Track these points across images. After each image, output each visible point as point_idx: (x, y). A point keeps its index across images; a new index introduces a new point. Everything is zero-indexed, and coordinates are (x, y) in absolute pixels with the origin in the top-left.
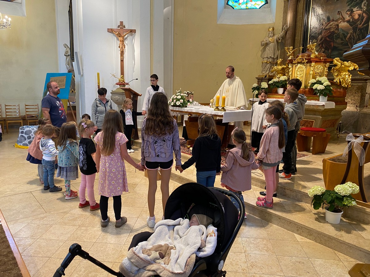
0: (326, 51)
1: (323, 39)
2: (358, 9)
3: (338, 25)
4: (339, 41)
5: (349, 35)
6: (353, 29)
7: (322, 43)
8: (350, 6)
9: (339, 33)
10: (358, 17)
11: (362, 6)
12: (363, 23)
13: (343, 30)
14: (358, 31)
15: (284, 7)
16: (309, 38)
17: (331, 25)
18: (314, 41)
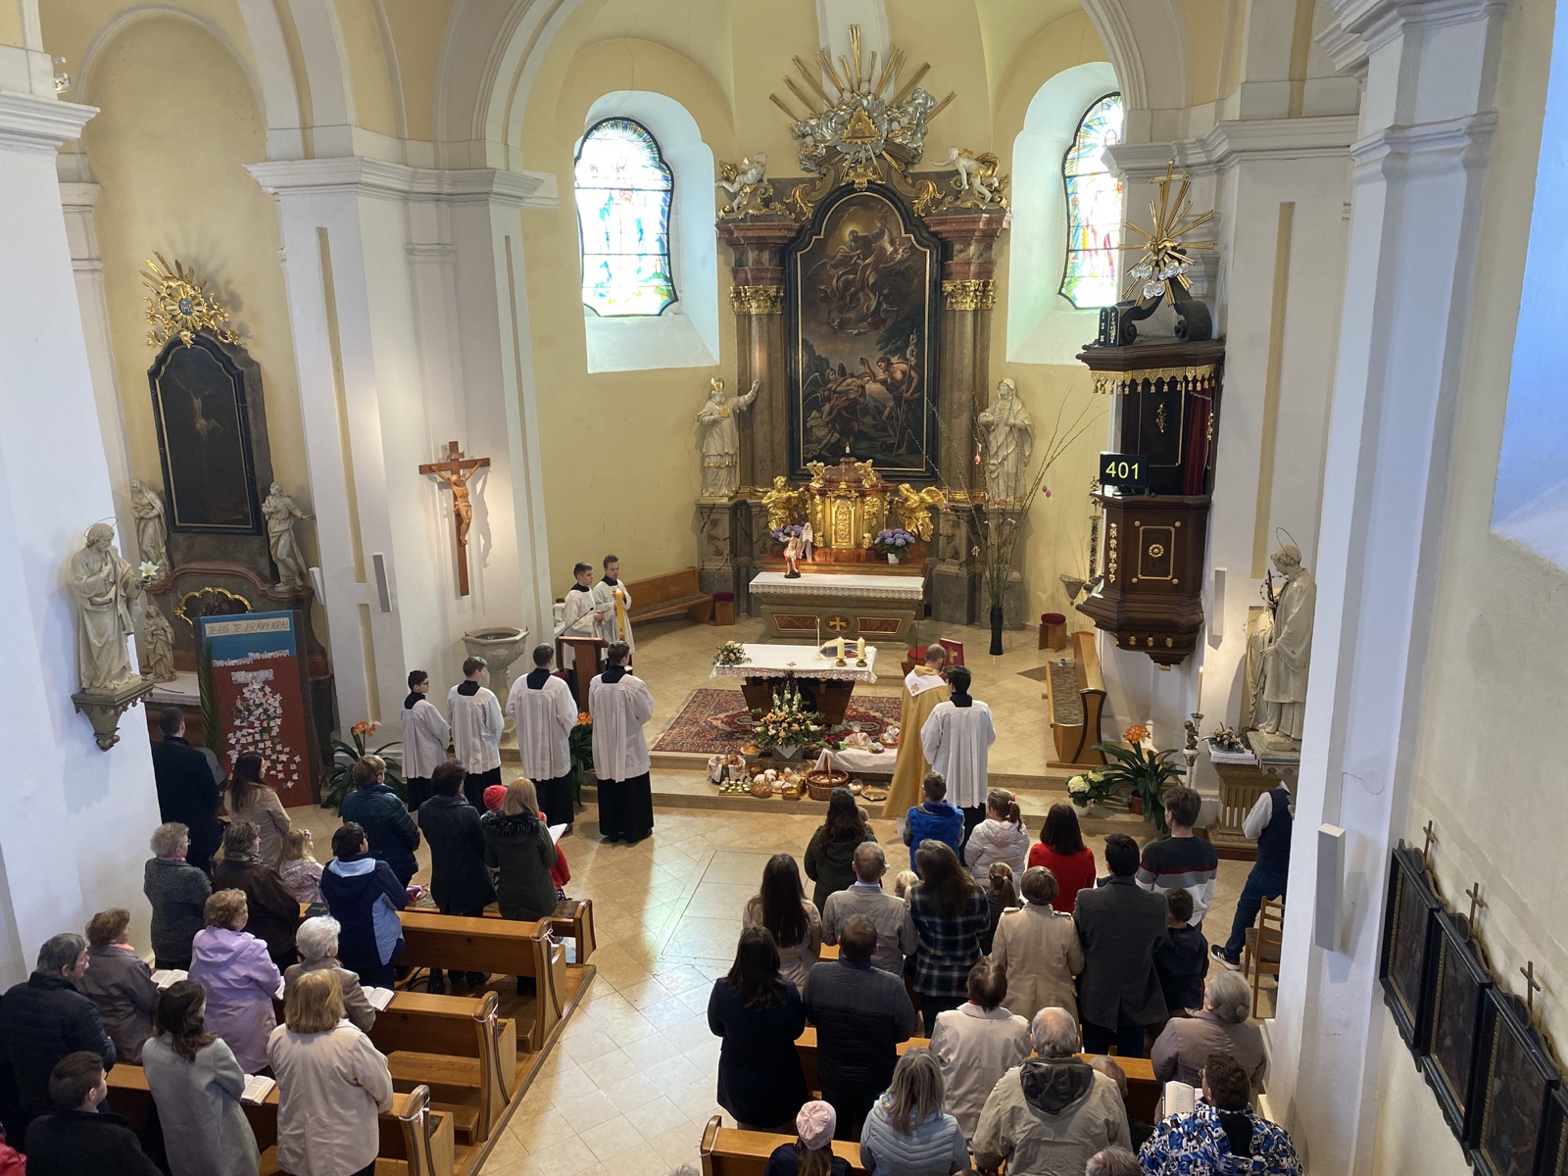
0: (844, 438)
1: (835, 412)
2: (900, 360)
3: (863, 387)
4: (868, 420)
5: (888, 409)
6: (895, 398)
7: (833, 422)
8: (883, 351)
9: (868, 404)
10: (902, 375)
11: (908, 356)
12: (910, 391)
13: (875, 400)
14: (904, 405)
15: (738, 330)
16: (801, 406)
17: (849, 385)
18: (814, 414)
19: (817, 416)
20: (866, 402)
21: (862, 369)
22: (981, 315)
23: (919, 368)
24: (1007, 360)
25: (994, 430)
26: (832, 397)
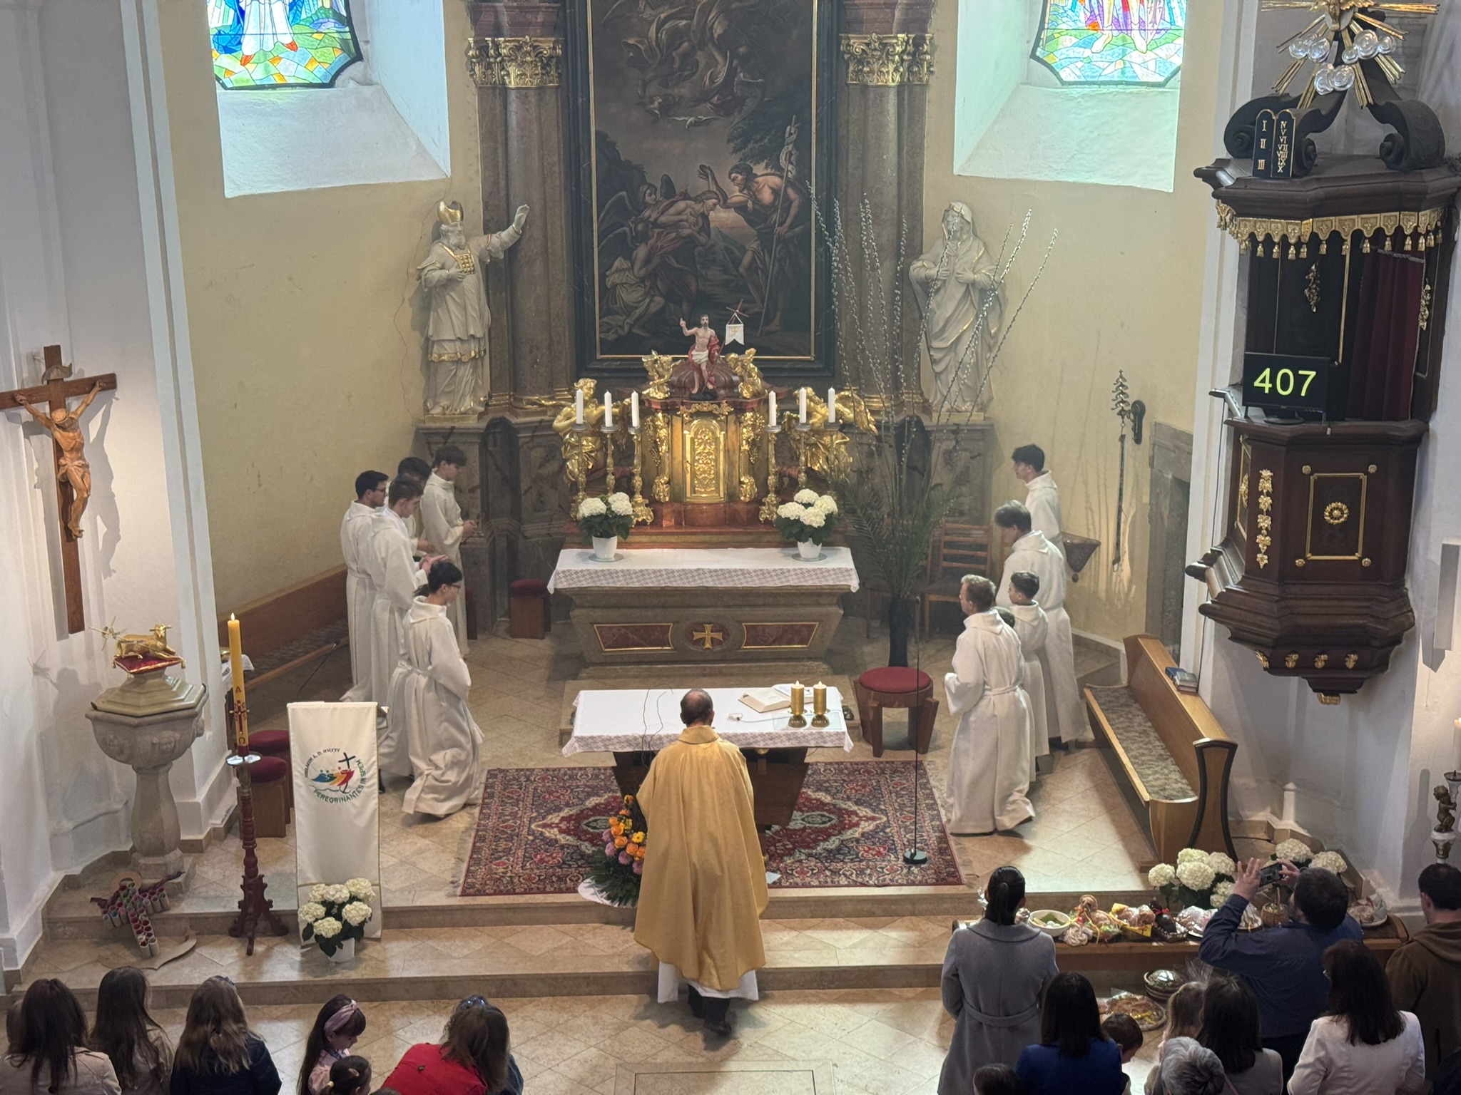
2: (769, 171)
3: (705, 217)
4: (714, 273)
5: (748, 256)
6: (760, 236)
7: (653, 275)
8: (740, 154)
10: (772, 197)
11: (782, 161)
12: (789, 220)
13: (725, 238)
14: (777, 246)
15: (482, 117)
16: (596, 251)
17: (679, 213)
18: (619, 262)
19: (625, 266)
20: (711, 242)
22: (911, 93)
23: (800, 183)
24: (956, 172)
25: (938, 291)
26: (650, 233)
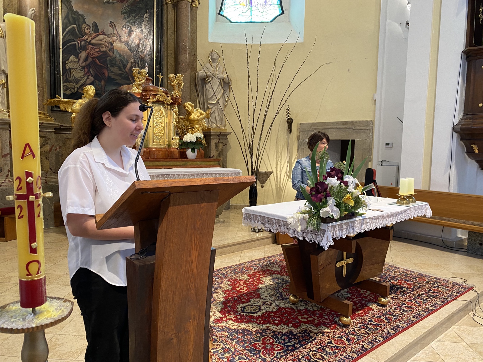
0: (97, 81)
1: (90, 60)
3: (112, 44)
4: (115, 69)
5: (129, 65)
7: (88, 66)
8: (126, 21)
9: (115, 57)
10: (139, 42)
13: (120, 55)
16: (61, 50)
17: (101, 40)
18: (72, 58)
19: (75, 60)
20: (114, 56)
21: (110, 30)
23: (150, 38)
24: (209, 41)
25: (210, 81)
26: (87, 47)
